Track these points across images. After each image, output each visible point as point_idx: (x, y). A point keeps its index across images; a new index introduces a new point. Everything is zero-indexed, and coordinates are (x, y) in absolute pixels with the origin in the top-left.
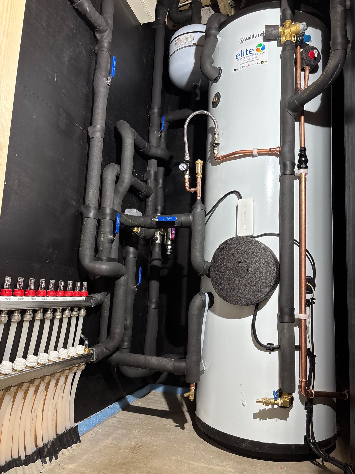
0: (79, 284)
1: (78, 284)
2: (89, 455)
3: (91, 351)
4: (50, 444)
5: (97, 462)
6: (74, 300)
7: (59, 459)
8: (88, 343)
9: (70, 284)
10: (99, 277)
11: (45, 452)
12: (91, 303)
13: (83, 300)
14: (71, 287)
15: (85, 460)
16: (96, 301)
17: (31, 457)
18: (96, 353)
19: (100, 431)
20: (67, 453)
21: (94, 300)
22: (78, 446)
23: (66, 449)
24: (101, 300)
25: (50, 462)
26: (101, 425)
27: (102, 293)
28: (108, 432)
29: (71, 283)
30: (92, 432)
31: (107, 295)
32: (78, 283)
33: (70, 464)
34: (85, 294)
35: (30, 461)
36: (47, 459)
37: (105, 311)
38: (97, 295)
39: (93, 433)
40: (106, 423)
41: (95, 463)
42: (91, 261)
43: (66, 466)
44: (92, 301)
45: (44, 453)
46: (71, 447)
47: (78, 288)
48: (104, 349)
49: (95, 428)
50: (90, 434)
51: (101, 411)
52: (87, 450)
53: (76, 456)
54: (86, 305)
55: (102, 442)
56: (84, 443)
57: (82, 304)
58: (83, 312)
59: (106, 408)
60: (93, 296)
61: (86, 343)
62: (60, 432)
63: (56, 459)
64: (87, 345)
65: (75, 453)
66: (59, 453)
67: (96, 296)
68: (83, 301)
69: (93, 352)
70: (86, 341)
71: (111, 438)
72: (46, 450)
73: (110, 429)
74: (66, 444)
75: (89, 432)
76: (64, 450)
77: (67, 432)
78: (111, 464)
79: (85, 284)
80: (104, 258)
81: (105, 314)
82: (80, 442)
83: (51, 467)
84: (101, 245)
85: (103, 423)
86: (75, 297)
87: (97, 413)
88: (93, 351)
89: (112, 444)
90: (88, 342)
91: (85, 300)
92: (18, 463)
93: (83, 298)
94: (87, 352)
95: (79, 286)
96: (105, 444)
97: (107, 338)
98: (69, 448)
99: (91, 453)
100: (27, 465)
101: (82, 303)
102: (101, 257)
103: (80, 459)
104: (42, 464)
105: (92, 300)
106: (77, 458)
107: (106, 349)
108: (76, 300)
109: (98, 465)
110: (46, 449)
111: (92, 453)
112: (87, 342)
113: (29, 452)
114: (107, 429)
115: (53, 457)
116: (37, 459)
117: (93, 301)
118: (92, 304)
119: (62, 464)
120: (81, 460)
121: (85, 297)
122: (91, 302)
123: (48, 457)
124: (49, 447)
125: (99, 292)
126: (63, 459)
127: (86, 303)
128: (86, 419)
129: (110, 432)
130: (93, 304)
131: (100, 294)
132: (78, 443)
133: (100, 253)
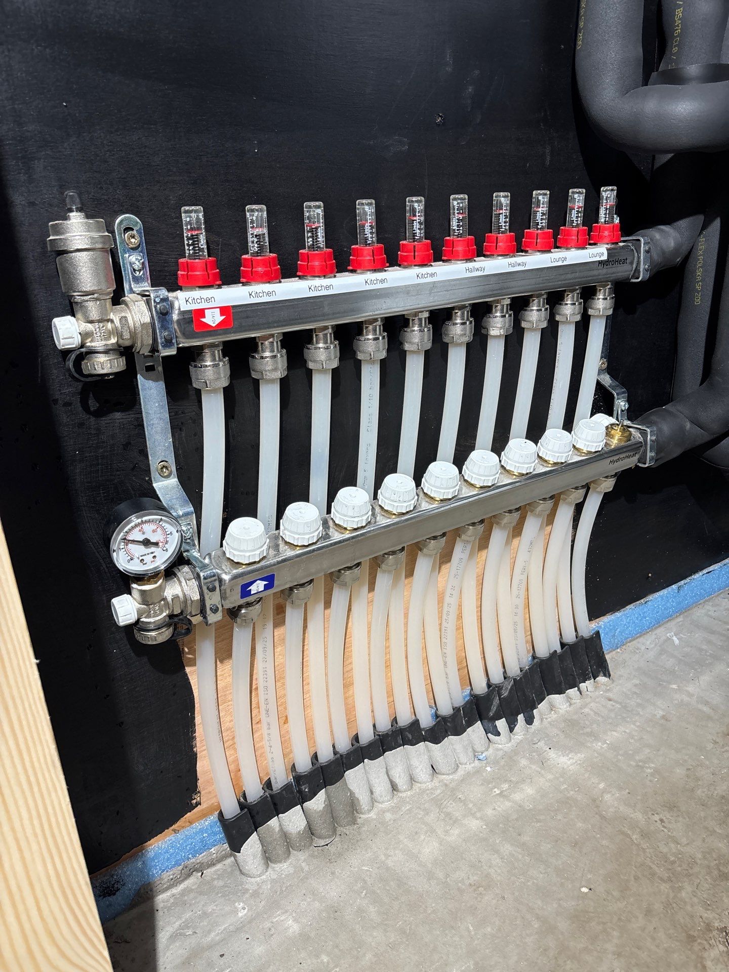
0: (578, 198)
1: (576, 196)
2: (627, 731)
3: (637, 435)
4: (509, 685)
5: (647, 768)
6: (560, 263)
7: (536, 722)
8: (627, 406)
9: (539, 201)
10: (670, 156)
11: (494, 709)
12: (634, 266)
13: (598, 259)
14: (543, 214)
15: (614, 747)
16: (655, 257)
17: (449, 722)
18: (651, 440)
19: (677, 641)
20: (565, 706)
21: (647, 252)
22: (602, 684)
23: (561, 695)
24: (676, 250)
25: (511, 730)
26: (680, 619)
27: (683, 223)
28: (700, 650)
29: (542, 198)
30: (648, 641)
31: (705, 227)
32: (573, 193)
33: (566, 749)
34: (606, 233)
35: (447, 732)
36: (501, 724)
37: (698, 288)
38: (662, 231)
39: (653, 646)
40: (699, 613)
41: (642, 767)
42: (625, 91)
43: (552, 754)
44: (639, 258)
45: (489, 710)
46: (576, 688)
47: (575, 216)
48: (688, 425)
49: (660, 626)
50: (643, 648)
51: (682, 582)
52: (625, 707)
53: (587, 722)
54: (614, 277)
55: (675, 686)
56: (621, 676)
57: (594, 276)
58: (602, 304)
59: (701, 574)
60: (642, 240)
61: (621, 404)
62: (543, 652)
63: (530, 720)
64: (622, 411)
65: (586, 710)
66: (539, 704)
67: (657, 236)
68: (600, 262)
69: (641, 439)
70: (618, 399)
71: (705, 679)
72: (496, 701)
73: (709, 642)
74: (560, 683)
75: (641, 640)
76: (555, 698)
77: (565, 651)
78: (693, 790)
79: (609, 195)
80: (693, 69)
81: (698, 301)
82: (607, 674)
83: (509, 745)
84: (679, 13)
85: (690, 612)
86: (568, 249)
87: (670, 589)
88: (643, 433)
89: (707, 703)
90: (629, 401)
91: (605, 257)
92: (411, 738)
93: (599, 252)
94: (620, 440)
95: (581, 204)
96: (686, 699)
97: (701, 384)
98: (572, 692)
99: (634, 724)
100: (436, 740)
101: (595, 272)
102: (681, 66)
103: (597, 738)
104: (486, 734)
105: (639, 252)
106: (588, 730)
107: (695, 422)
108: (565, 263)
109: (651, 781)
110: (498, 698)
111: (638, 724)
112: (623, 404)
113: (446, 709)
114: (698, 635)
115: (521, 717)
116: (470, 724)
117: (642, 258)
118: (637, 270)
119: (541, 744)
120: (600, 744)
121: (609, 246)
122: (632, 263)
123: (504, 719)
124: (505, 695)
125: (668, 221)
126: (550, 723)
127: (610, 271)
128: (632, 605)
129: (706, 651)
130: (641, 270)
131: (675, 229)
132: (601, 679)
133: (675, 50)
